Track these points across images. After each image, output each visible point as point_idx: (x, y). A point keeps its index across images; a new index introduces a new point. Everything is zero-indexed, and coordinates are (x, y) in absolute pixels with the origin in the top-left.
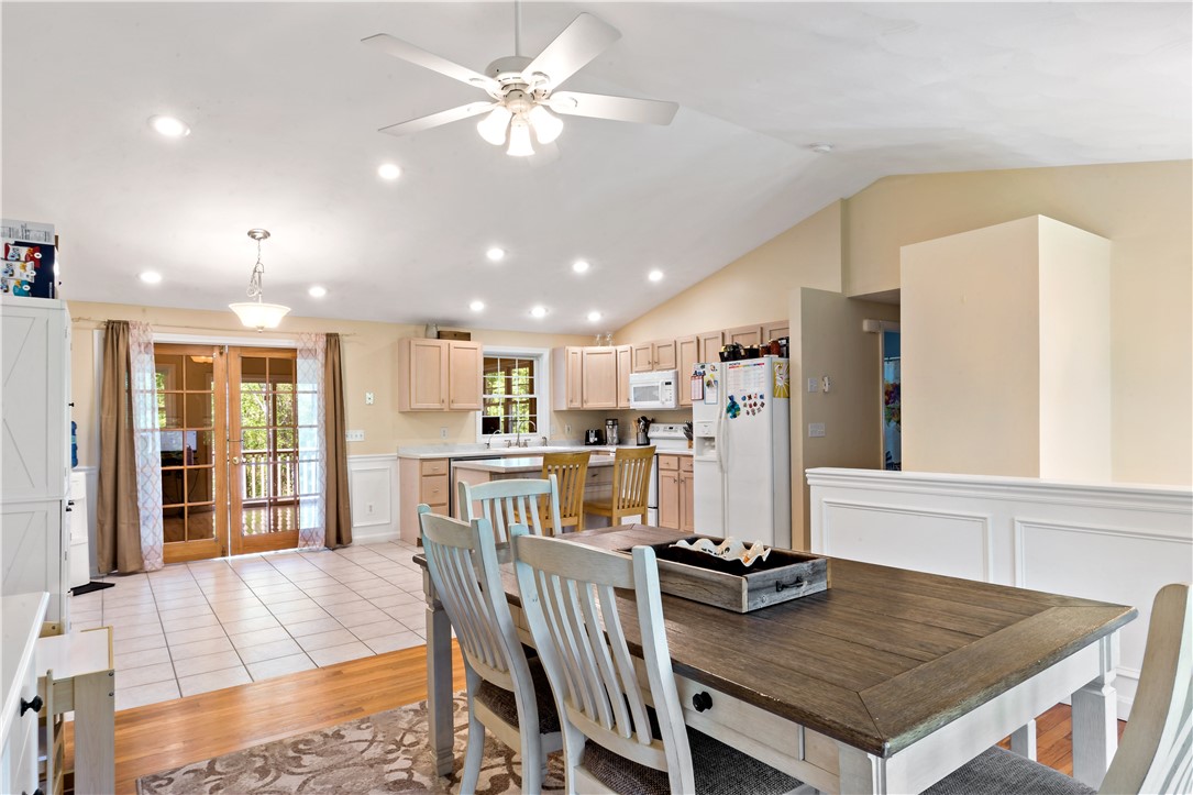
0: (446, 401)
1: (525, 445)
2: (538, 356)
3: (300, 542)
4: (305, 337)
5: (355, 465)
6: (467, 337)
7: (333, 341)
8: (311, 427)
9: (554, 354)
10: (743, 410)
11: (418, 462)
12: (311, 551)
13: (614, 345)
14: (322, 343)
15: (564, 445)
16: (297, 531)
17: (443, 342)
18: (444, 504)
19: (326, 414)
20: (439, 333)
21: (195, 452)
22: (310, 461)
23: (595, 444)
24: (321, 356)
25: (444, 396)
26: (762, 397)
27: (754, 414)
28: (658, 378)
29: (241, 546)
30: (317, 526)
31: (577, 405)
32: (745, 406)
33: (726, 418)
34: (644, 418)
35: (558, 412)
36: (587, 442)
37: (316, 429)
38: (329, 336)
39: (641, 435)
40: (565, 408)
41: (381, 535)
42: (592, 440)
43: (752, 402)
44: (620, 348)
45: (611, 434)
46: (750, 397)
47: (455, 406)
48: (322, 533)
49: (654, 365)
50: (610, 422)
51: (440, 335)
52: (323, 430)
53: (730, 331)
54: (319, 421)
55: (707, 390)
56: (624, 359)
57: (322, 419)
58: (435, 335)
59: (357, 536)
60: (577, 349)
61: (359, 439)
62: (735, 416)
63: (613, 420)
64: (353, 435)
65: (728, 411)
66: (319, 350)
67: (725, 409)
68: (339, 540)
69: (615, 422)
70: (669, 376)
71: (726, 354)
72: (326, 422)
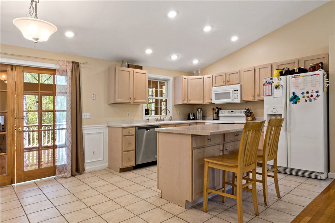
0: (132, 98)
1: (164, 120)
2: (167, 80)
3: (57, 173)
4: (61, 63)
5: (87, 131)
6: (141, 68)
7: (76, 66)
8: (63, 111)
9: (175, 79)
10: (302, 100)
11: (121, 129)
12: (63, 177)
13: (201, 75)
14: (70, 66)
15: (179, 120)
16: (55, 167)
17: (131, 69)
18: (133, 150)
19: (72, 104)
20: (128, 65)
21: (3, 125)
22: (62, 129)
23: (193, 119)
24: (69, 73)
25: (131, 96)
26: (317, 92)
27: (311, 101)
28: (229, 88)
29: (22, 177)
30: (66, 163)
31: (186, 102)
32: (304, 97)
33: (289, 104)
34: (217, 108)
35: (176, 106)
36: (189, 119)
37: (65, 113)
38: (73, 63)
39: (215, 115)
40: (181, 103)
41: (98, 166)
42: (192, 118)
43: (309, 95)
44: (205, 76)
45: (199, 115)
46: (308, 93)
47: (136, 101)
48: (69, 168)
49: (227, 82)
50: (199, 110)
51: (128, 66)
52: (70, 113)
53: (276, 63)
54: (67, 108)
55: (275, 90)
56: (208, 82)
57: (69, 106)
58: (127, 66)
59: (87, 168)
60: (186, 77)
61: (88, 117)
62: (296, 103)
63: (201, 109)
64: (85, 115)
65: (291, 100)
66: (68, 70)
67: (288, 100)
68: (77, 170)
69: (201, 110)
70: (237, 87)
71: (284, 72)
72: (72, 108)
